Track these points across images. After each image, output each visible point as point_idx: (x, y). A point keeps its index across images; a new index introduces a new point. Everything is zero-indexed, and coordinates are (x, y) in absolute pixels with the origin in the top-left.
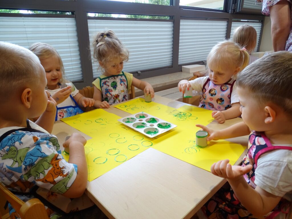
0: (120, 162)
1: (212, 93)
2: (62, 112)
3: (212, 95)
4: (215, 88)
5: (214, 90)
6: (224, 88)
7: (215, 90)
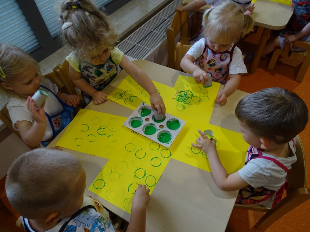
0: (152, 186)
1: (211, 63)
2: (57, 119)
3: (211, 65)
4: (214, 59)
5: (213, 61)
6: (223, 58)
7: (215, 60)
